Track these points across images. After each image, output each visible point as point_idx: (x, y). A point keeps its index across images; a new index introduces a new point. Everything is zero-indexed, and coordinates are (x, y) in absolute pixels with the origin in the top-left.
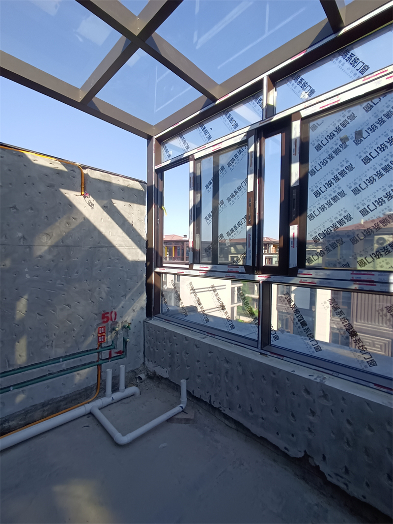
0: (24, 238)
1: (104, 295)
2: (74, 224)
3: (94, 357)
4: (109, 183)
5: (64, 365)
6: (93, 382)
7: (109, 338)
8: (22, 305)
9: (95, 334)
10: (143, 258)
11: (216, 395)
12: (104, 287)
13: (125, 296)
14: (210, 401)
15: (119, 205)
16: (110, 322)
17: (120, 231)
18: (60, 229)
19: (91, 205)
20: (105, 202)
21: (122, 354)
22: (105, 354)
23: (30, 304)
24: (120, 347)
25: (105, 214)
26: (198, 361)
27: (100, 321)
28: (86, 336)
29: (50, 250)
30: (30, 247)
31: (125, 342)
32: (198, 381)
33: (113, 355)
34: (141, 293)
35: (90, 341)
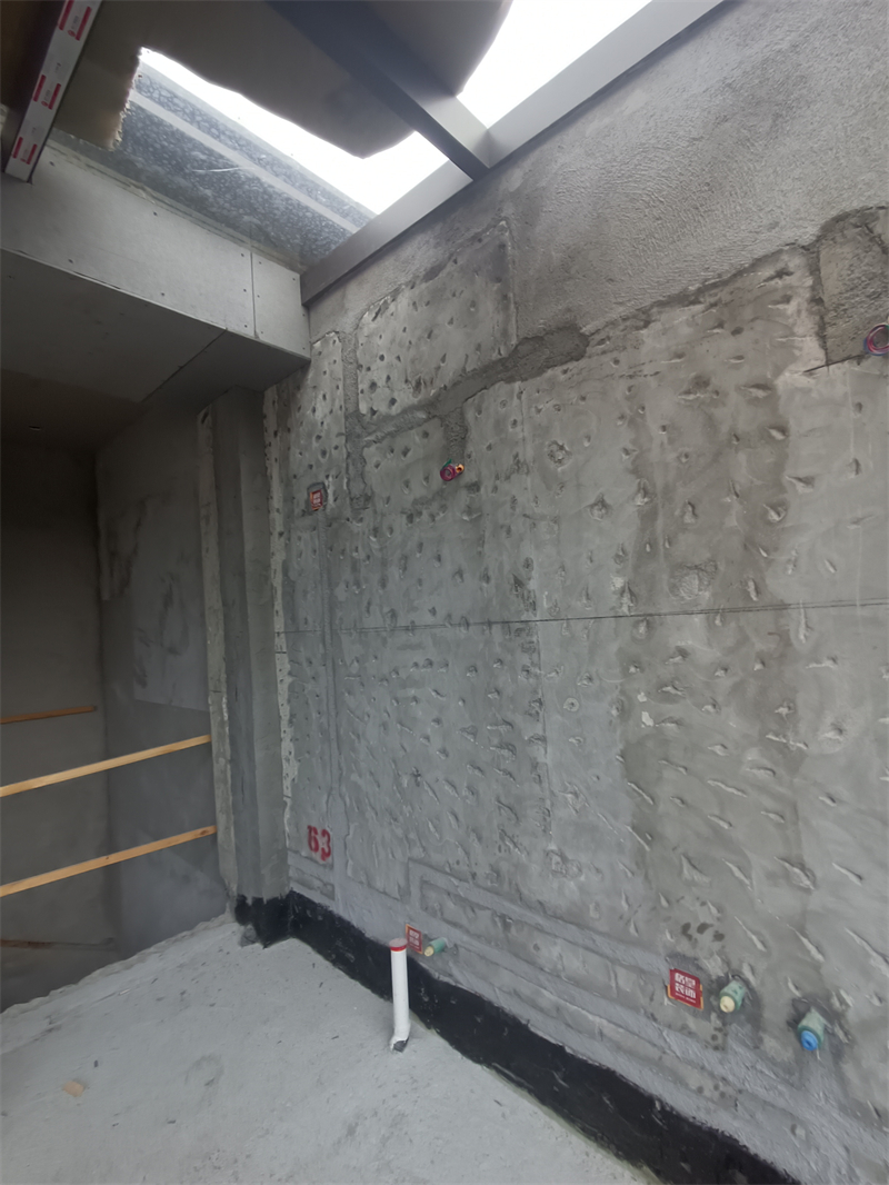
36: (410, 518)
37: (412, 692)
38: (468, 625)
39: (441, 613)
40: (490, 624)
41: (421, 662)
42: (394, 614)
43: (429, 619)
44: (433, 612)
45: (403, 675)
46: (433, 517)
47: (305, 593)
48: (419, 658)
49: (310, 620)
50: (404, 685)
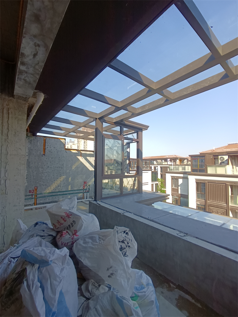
0: (71, 166)
1: (85, 178)
2: (79, 163)
4: (86, 153)
5: (77, 192)
6: (82, 197)
7: (86, 188)
8: (70, 179)
9: (83, 186)
10: (94, 170)
12: (85, 176)
13: (89, 178)
15: (88, 158)
16: (86, 184)
17: (88, 164)
18: (77, 164)
19: (82, 159)
20: (85, 158)
21: (88, 192)
22: (85, 191)
23: (71, 179)
24: (88, 190)
25: (85, 160)
27: (84, 183)
28: (81, 186)
29: (75, 168)
30: (71, 168)
31: (89, 189)
33: (86, 191)
34: (93, 178)
35: (81, 188)
39: (55, 167)
40: (60, 168)
42: (48, 166)
43: (53, 167)
45: (49, 172)
46: (54, 159)
47: (32, 163)
48: (52, 170)
49: (33, 167)
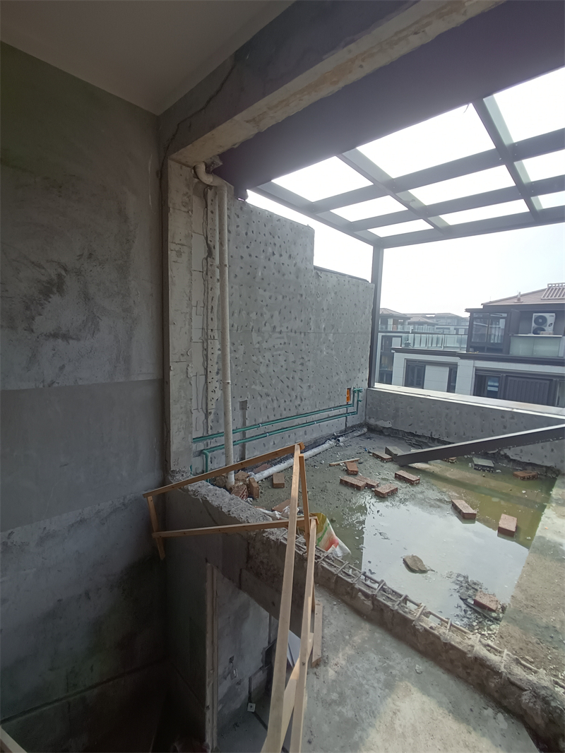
0: (325, 328)
2: (343, 318)
3: (343, 410)
5: (334, 413)
6: (344, 427)
11: (436, 431)
12: (352, 362)
13: (359, 369)
14: (431, 435)
24: (355, 406)
26: (422, 412)
28: (342, 395)
29: (333, 336)
30: (326, 334)
31: (358, 403)
32: (421, 424)
34: (366, 368)
35: (344, 399)
36: (283, 297)
37: (279, 352)
38: (295, 332)
39: (289, 328)
40: (301, 333)
41: (283, 343)
42: (274, 327)
43: (286, 330)
44: (287, 328)
45: (276, 347)
46: (290, 300)
48: (282, 341)
50: (277, 350)
